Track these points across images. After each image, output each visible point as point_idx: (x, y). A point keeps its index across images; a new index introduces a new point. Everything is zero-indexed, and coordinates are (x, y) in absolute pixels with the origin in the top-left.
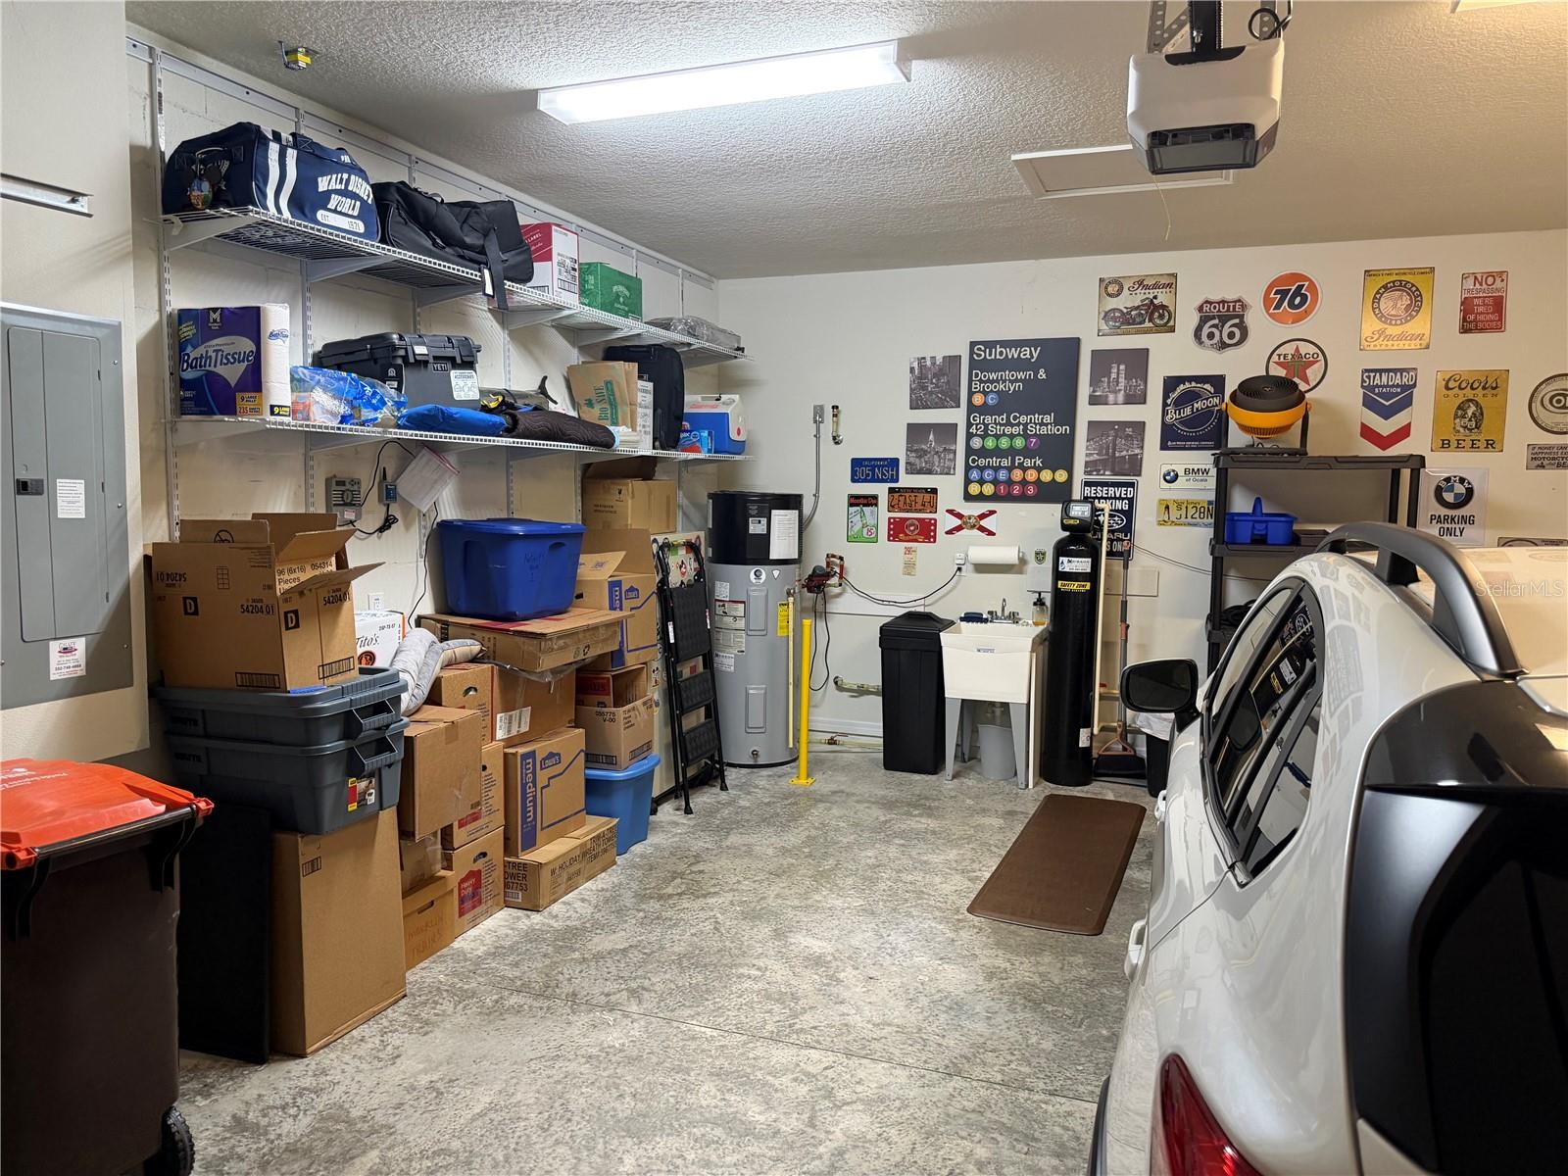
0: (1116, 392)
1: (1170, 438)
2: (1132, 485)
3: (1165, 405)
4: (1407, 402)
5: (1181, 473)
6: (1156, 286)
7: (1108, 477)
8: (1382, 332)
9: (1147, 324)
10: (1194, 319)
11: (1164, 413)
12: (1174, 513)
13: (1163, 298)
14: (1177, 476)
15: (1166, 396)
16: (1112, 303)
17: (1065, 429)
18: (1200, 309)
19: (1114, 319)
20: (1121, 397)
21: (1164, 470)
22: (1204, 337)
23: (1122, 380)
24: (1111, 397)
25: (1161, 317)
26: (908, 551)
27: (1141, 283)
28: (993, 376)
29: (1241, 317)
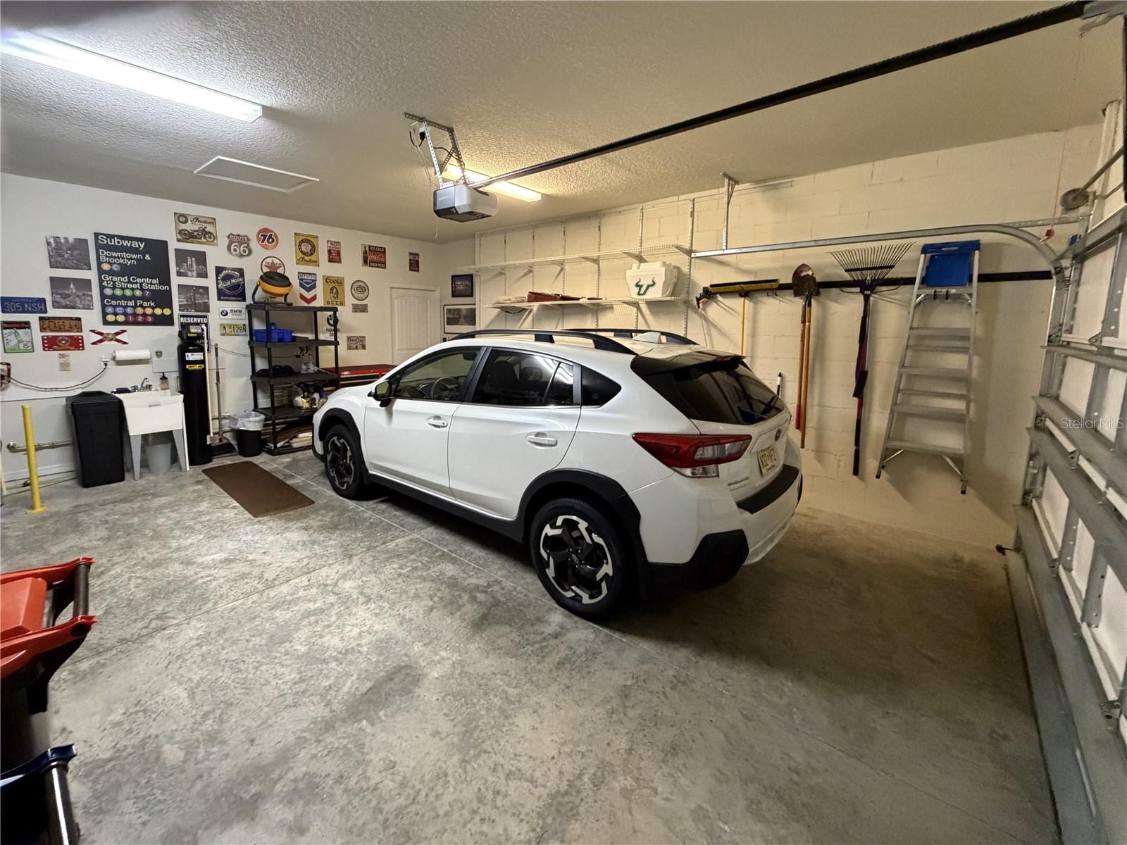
0: (192, 271)
1: (222, 295)
2: (206, 317)
3: (217, 280)
4: (314, 287)
5: (229, 312)
6: (205, 222)
7: (193, 313)
8: (303, 258)
9: (203, 240)
10: (227, 242)
11: (217, 284)
12: (228, 330)
13: (209, 228)
14: (227, 314)
15: (217, 276)
16: (183, 226)
17: (165, 288)
18: (229, 237)
19: (184, 234)
20: (195, 273)
21: (221, 310)
22: (232, 251)
23: (194, 265)
24: (189, 273)
25: (210, 237)
26: (62, 356)
27: (197, 219)
28: (114, 254)
29: (248, 244)
